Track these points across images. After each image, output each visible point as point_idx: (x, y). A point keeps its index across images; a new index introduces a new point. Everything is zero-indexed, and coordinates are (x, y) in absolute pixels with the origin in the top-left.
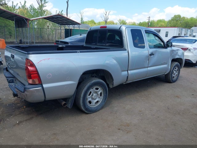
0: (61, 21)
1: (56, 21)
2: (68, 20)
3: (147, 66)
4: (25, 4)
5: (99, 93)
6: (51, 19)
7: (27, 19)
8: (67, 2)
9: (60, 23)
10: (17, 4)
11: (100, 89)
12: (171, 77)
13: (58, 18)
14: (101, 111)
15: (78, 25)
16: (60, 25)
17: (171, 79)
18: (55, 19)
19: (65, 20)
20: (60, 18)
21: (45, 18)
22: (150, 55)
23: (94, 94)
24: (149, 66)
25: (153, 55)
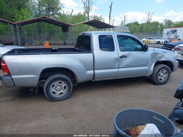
0: (98, 25)
1: (95, 25)
2: (103, 24)
3: (118, 67)
4: (72, 12)
5: (63, 86)
6: (90, 24)
7: (69, 25)
8: (111, 7)
9: (98, 27)
10: (67, 12)
11: (63, 83)
12: (155, 79)
13: (95, 22)
14: (65, 101)
15: (113, 28)
16: (98, 29)
17: (156, 81)
18: (93, 24)
19: (102, 24)
20: (97, 22)
21: (85, 23)
22: (120, 57)
23: (58, 87)
24: (120, 67)
25: (126, 57)
